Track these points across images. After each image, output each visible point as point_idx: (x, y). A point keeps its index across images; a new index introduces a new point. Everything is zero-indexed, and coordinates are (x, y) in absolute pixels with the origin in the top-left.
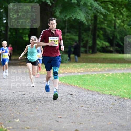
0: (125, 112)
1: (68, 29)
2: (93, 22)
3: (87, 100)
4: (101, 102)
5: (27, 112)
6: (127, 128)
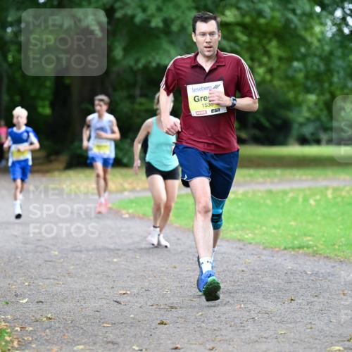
0: (275, 281)
1: (142, 88)
6: (279, 319)
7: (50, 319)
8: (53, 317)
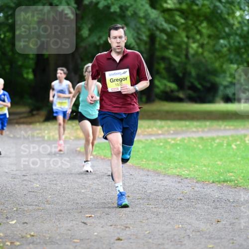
0: (206, 207)
2: (147, 47)
3: (137, 185)
4: (163, 189)
5: (31, 208)
6: (208, 236)
7: (33, 236)
8: (35, 234)
